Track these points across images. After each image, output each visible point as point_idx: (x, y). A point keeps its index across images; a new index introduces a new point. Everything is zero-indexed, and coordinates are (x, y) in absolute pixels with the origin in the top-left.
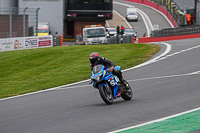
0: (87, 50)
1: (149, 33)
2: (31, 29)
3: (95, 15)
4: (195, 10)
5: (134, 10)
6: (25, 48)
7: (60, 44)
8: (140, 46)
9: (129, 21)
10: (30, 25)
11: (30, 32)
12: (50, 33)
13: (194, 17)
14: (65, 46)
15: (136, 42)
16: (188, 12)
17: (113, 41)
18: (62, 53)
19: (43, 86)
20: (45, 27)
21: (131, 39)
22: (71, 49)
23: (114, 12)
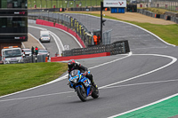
1: (60, 53)
3: (13, 37)
4: (101, 32)
5: (47, 32)
8: (52, 64)
9: (43, 42)
13: (100, 38)
15: (49, 61)
16: (95, 33)
17: (28, 60)
21: (44, 58)
23: (29, 34)
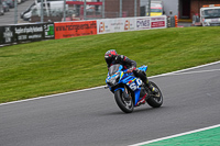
0: (205, 32)
2: (143, 8)
6: (136, 29)
7: (175, 26)
10: (142, 4)
11: (142, 12)
12: (164, 13)
14: (181, 27)
18: (176, 35)
19: (155, 71)
20: (159, 6)
22: (187, 31)
